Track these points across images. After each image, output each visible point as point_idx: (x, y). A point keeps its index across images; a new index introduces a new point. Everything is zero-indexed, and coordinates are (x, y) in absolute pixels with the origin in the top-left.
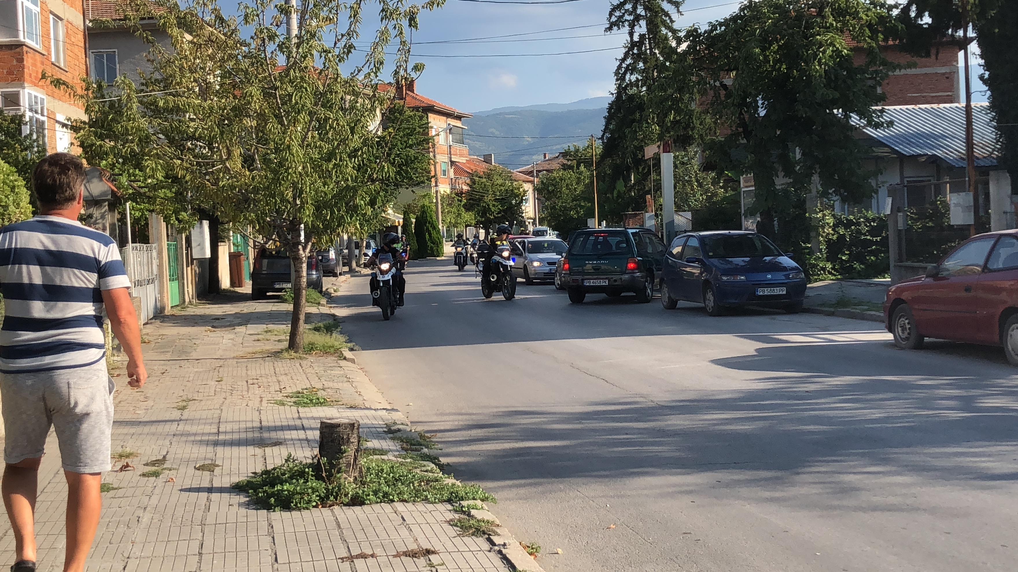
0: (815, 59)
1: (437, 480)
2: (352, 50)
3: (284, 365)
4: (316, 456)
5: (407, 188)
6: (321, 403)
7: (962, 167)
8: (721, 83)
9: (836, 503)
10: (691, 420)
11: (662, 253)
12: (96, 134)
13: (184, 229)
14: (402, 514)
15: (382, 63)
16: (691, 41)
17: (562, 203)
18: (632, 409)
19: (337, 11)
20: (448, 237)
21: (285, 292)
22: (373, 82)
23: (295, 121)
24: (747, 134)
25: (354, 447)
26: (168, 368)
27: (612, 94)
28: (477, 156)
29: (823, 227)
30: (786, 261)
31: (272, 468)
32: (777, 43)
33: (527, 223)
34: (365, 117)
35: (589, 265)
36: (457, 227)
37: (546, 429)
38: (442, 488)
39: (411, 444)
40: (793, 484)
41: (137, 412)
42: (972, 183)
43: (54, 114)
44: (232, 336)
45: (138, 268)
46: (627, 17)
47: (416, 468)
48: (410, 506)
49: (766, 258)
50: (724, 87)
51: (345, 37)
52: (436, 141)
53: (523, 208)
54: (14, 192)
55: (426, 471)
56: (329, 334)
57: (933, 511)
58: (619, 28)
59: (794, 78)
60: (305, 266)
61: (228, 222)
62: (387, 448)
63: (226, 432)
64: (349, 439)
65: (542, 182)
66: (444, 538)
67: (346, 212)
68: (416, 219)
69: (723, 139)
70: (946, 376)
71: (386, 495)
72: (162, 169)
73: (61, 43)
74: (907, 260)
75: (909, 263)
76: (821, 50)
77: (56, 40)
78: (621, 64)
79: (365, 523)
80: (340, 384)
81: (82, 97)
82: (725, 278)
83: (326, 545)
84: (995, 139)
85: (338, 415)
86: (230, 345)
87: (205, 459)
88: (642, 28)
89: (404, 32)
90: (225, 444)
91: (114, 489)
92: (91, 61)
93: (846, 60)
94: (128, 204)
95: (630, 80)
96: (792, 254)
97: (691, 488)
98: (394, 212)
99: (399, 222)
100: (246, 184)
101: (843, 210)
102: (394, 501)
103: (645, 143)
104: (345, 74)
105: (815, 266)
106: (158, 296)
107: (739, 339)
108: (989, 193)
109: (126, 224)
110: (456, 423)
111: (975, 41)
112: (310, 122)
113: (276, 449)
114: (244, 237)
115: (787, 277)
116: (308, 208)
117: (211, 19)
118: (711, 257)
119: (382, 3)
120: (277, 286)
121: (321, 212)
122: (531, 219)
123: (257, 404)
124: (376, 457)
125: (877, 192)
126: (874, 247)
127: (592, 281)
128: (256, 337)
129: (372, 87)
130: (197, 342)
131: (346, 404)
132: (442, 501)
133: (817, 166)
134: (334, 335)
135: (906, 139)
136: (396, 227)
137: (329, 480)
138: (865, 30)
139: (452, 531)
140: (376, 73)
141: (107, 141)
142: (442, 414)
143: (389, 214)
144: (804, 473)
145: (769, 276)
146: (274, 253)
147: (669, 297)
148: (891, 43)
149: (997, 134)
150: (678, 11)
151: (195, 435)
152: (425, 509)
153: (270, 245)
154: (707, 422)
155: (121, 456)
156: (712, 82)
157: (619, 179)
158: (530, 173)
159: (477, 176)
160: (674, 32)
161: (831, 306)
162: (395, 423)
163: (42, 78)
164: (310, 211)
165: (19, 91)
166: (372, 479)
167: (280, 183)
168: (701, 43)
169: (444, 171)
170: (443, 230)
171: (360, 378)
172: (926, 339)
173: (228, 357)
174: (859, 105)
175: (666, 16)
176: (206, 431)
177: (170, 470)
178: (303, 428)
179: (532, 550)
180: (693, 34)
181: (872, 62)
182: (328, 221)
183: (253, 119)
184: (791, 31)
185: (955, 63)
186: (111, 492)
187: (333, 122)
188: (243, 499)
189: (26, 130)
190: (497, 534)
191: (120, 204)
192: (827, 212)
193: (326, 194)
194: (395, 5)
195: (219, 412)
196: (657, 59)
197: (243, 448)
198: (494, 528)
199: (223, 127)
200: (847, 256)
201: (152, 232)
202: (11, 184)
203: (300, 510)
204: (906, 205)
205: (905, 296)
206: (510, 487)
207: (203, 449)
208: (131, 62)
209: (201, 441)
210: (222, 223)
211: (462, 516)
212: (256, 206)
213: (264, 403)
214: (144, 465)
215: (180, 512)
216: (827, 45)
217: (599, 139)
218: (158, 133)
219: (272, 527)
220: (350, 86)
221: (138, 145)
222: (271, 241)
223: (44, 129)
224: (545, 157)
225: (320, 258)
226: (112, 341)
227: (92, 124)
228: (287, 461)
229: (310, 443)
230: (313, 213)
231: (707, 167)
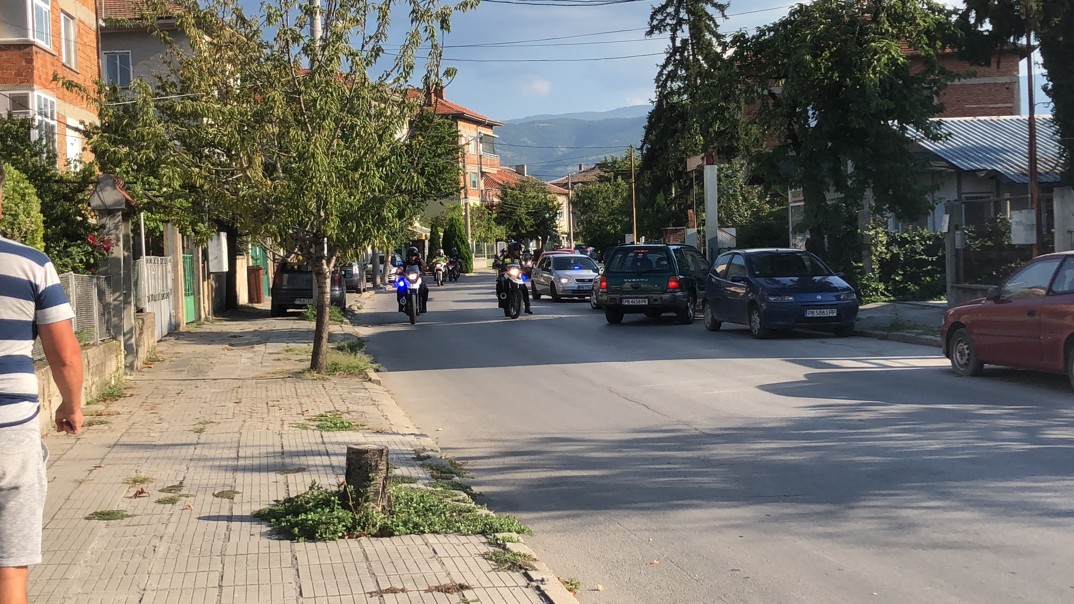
0: (869, 68)
1: (470, 511)
2: (381, 54)
3: (307, 386)
4: (342, 484)
5: (435, 200)
6: (346, 428)
7: (1024, 183)
8: (770, 92)
9: (893, 539)
10: (737, 449)
11: (705, 272)
12: (109, 139)
13: (202, 241)
14: (434, 546)
15: (412, 67)
16: (738, 47)
17: (599, 217)
18: (675, 437)
19: (364, 11)
20: (477, 252)
21: (307, 308)
22: (402, 88)
23: (320, 127)
24: (797, 145)
25: (382, 474)
26: (183, 388)
27: (653, 102)
28: (509, 166)
29: (876, 245)
30: (837, 281)
31: (295, 495)
32: (829, 50)
33: (561, 238)
34: (393, 124)
35: (627, 285)
36: (487, 242)
37: (583, 458)
38: (475, 520)
39: (442, 472)
40: (846, 519)
41: (152, 435)
42: (1035, 200)
43: (65, 118)
44: (251, 355)
45: (152, 282)
46: (668, 21)
47: (447, 497)
48: (441, 537)
49: (815, 278)
50: (772, 95)
51: (373, 40)
52: (466, 150)
53: (557, 222)
54: (24, 200)
55: (458, 501)
56: (353, 354)
57: (997, 549)
58: (661, 32)
59: (846, 87)
60: (328, 281)
61: (247, 235)
62: (416, 475)
63: (245, 457)
64: (377, 466)
65: (577, 195)
66: (478, 573)
67: (373, 224)
68: (444, 233)
69: (771, 151)
70: (1006, 405)
71: (416, 525)
72: (179, 177)
73: (72, 44)
74: (965, 281)
75: (967, 285)
76: (876, 57)
77: (68, 40)
78: (662, 71)
79: (394, 556)
80: (366, 408)
81: (96, 100)
82: (772, 299)
83: (354, 578)
84: (1058, 153)
85: (363, 440)
86: (249, 364)
87: (224, 485)
88: (684, 33)
89: (435, 34)
90: (245, 469)
91: (128, 516)
92: (103, 63)
93: (902, 68)
94: (142, 214)
95: (671, 88)
96: (843, 274)
97: (739, 522)
98: (421, 225)
99: (426, 235)
100: (268, 194)
101: (897, 227)
102: (425, 533)
103: (687, 155)
104: (372, 79)
105: (866, 287)
106: (173, 311)
107: (788, 363)
108: (1052, 211)
109: (140, 235)
110: (489, 450)
111: (1038, 50)
112: (336, 130)
113: (299, 475)
114: (264, 250)
115: (838, 298)
116: (333, 220)
117: (232, 19)
118: (758, 276)
119: (413, 4)
120: (297, 302)
121: (346, 225)
122: (565, 233)
123: (278, 428)
124: (404, 485)
125: (933, 209)
126: (929, 267)
127: (631, 300)
128: (276, 356)
129: (401, 92)
130: (214, 361)
131: (372, 429)
132: (475, 533)
133: (871, 181)
134: (358, 355)
135: (964, 152)
136: (424, 241)
137: (356, 509)
138: (922, 38)
139: (486, 565)
140: (405, 78)
141: (121, 146)
142: (473, 440)
143: (416, 227)
144: (858, 507)
145: (819, 297)
146: (296, 267)
147: (713, 318)
148: (948, 50)
149: (1060, 148)
150: (724, 16)
151: (213, 459)
152: (457, 542)
153: (292, 259)
154: (755, 452)
155: (135, 481)
156: (760, 90)
157: (659, 193)
158: (565, 185)
159: (509, 188)
160: (718, 37)
161: (884, 329)
162: (424, 450)
163: (53, 80)
164: (334, 223)
165: (28, 94)
166: (401, 508)
167: (304, 194)
168: (748, 49)
169: (474, 182)
170: (472, 244)
171: (387, 401)
172: (986, 366)
173: (247, 377)
174: (916, 116)
175: (710, 20)
176: (224, 456)
177: (187, 497)
178: (328, 454)
179: (572, 586)
180: (739, 39)
181: (931, 70)
182: (354, 234)
183: (276, 126)
184: (844, 37)
185: (1015, 73)
186: (126, 519)
187: (361, 128)
188: (265, 528)
189: (34, 135)
190: (534, 569)
191: (135, 214)
192: (880, 229)
193: (351, 205)
194: (426, 6)
195: (239, 436)
196: (701, 65)
197: (264, 475)
198: (531, 562)
199: (244, 134)
200: (900, 277)
201: (167, 244)
202: (22, 191)
203: (325, 541)
204: (964, 223)
205: (963, 320)
206: (547, 518)
207: (222, 474)
208: (145, 64)
209: (219, 467)
210: (241, 235)
211: (497, 549)
212: (278, 217)
213: (286, 427)
214: (160, 491)
215: (198, 541)
216: (883, 52)
217: (638, 149)
218: (174, 139)
219: (296, 559)
220: (378, 91)
221: (154, 152)
222: (293, 255)
223: (53, 134)
224: (580, 168)
225: (343, 273)
226: (125, 359)
227: (106, 128)
228: (311, 488)
229: (335, 469)
230: (338, 225)
231: (753, 180)
